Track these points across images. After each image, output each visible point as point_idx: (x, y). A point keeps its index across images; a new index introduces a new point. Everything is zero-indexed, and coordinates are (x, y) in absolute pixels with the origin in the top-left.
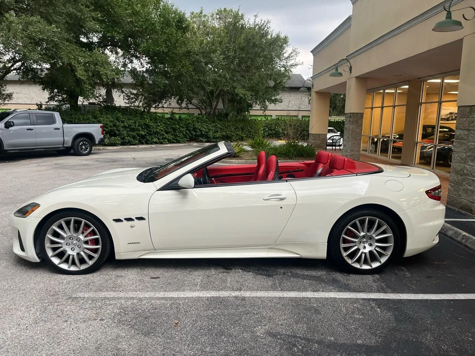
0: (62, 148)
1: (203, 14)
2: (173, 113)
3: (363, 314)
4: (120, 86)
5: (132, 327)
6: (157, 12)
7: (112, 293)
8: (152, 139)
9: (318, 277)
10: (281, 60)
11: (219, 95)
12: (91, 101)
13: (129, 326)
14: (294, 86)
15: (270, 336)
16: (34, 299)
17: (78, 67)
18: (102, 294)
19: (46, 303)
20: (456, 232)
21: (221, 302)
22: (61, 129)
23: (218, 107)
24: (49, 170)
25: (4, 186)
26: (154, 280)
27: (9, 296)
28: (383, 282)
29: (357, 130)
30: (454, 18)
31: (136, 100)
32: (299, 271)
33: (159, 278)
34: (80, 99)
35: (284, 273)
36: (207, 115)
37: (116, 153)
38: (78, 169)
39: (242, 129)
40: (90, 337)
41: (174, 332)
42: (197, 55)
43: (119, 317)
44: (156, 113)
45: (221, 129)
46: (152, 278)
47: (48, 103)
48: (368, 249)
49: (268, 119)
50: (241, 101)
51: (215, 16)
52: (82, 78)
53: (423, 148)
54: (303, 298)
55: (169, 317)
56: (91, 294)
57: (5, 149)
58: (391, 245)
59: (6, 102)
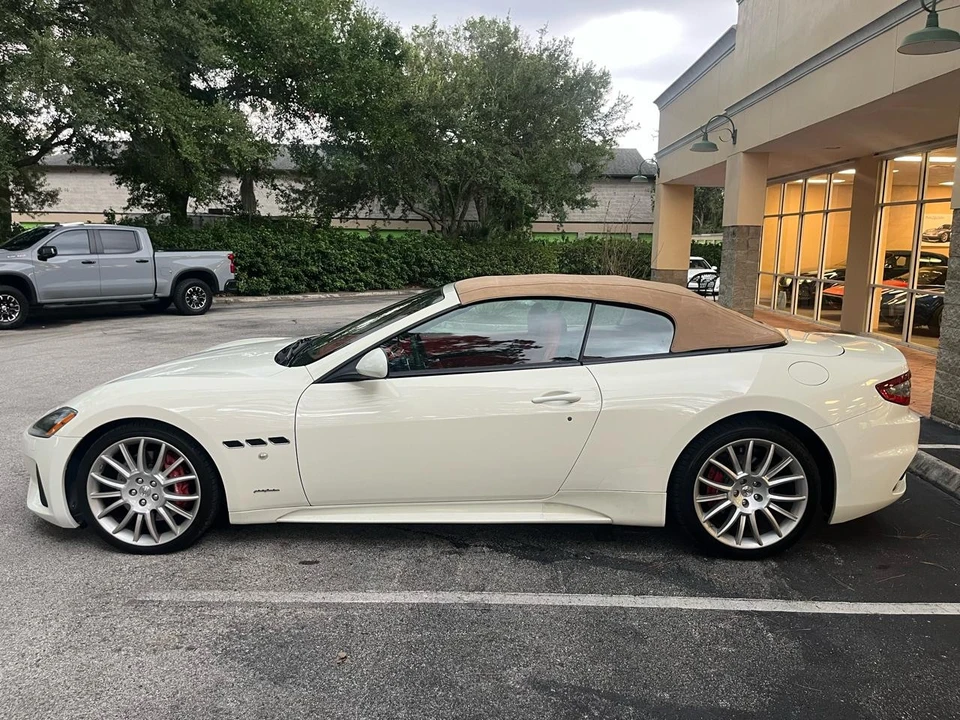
0: (153, 300)
1: (437, 30)
2: (375, 230)
3: (735, 644)
4: (270, 176)
5: (251, 664)
6: (343, 26)
7: (217, 593)
8: (334, 281)
9: (647, 564)
10: (595, 121)
11: (468, 191)
12: (213, 206)
13: (245, 663)
14: (623, 173)
15: (534, 687)
16: (60, 602)
17: (185, 137)
18: (197, 596)
19: (82, 612)
20: (947, 473)
21: (439, 615)
22: (151, 263)
23: (467, 217)
24: (123, 342)
25: (31, 374)
26: (306, 567)
27: (10, 596)
28: (784, 576)
29: (749, 262)
30: (943, 24)
31: (302, 204)
32: (608, 552)
33: (317, 562)
34: (191, 201)
35: (576, 556)
36: (445, 232)
37: (260, 310)
38: (179, 342)
39: (516, 262)
40: (162, 684)
41: (336, 678)
42: (423, 112)
43: (227, 643)
44: (340, 229)
45: (472, 260)
46: (303, 563)
47: (128, 211)
48: (753, 506)
49: (570, 240)
50: (513, 204)
51: (461, 32)
52: (192, 159)
53: (887, 297)
54: (612, 608)
55: (329, 644)
56: (177, 596)
57: (39, 301)
58: (803, 498)
59: (46, 208)
